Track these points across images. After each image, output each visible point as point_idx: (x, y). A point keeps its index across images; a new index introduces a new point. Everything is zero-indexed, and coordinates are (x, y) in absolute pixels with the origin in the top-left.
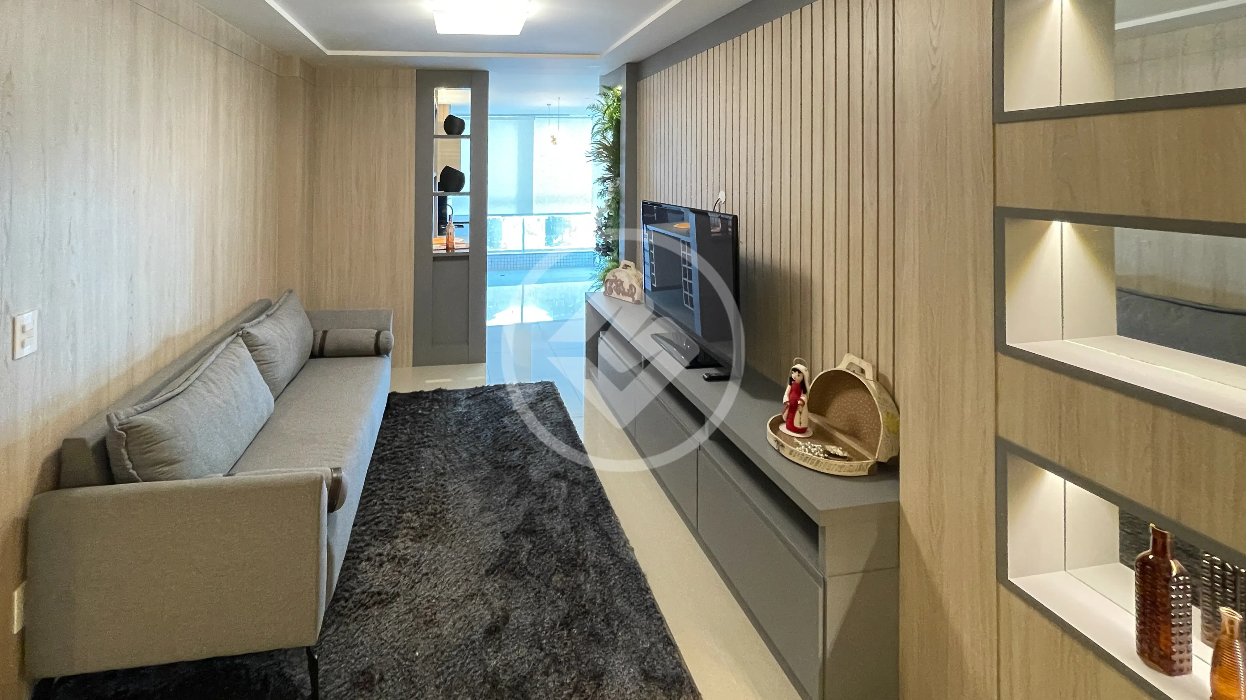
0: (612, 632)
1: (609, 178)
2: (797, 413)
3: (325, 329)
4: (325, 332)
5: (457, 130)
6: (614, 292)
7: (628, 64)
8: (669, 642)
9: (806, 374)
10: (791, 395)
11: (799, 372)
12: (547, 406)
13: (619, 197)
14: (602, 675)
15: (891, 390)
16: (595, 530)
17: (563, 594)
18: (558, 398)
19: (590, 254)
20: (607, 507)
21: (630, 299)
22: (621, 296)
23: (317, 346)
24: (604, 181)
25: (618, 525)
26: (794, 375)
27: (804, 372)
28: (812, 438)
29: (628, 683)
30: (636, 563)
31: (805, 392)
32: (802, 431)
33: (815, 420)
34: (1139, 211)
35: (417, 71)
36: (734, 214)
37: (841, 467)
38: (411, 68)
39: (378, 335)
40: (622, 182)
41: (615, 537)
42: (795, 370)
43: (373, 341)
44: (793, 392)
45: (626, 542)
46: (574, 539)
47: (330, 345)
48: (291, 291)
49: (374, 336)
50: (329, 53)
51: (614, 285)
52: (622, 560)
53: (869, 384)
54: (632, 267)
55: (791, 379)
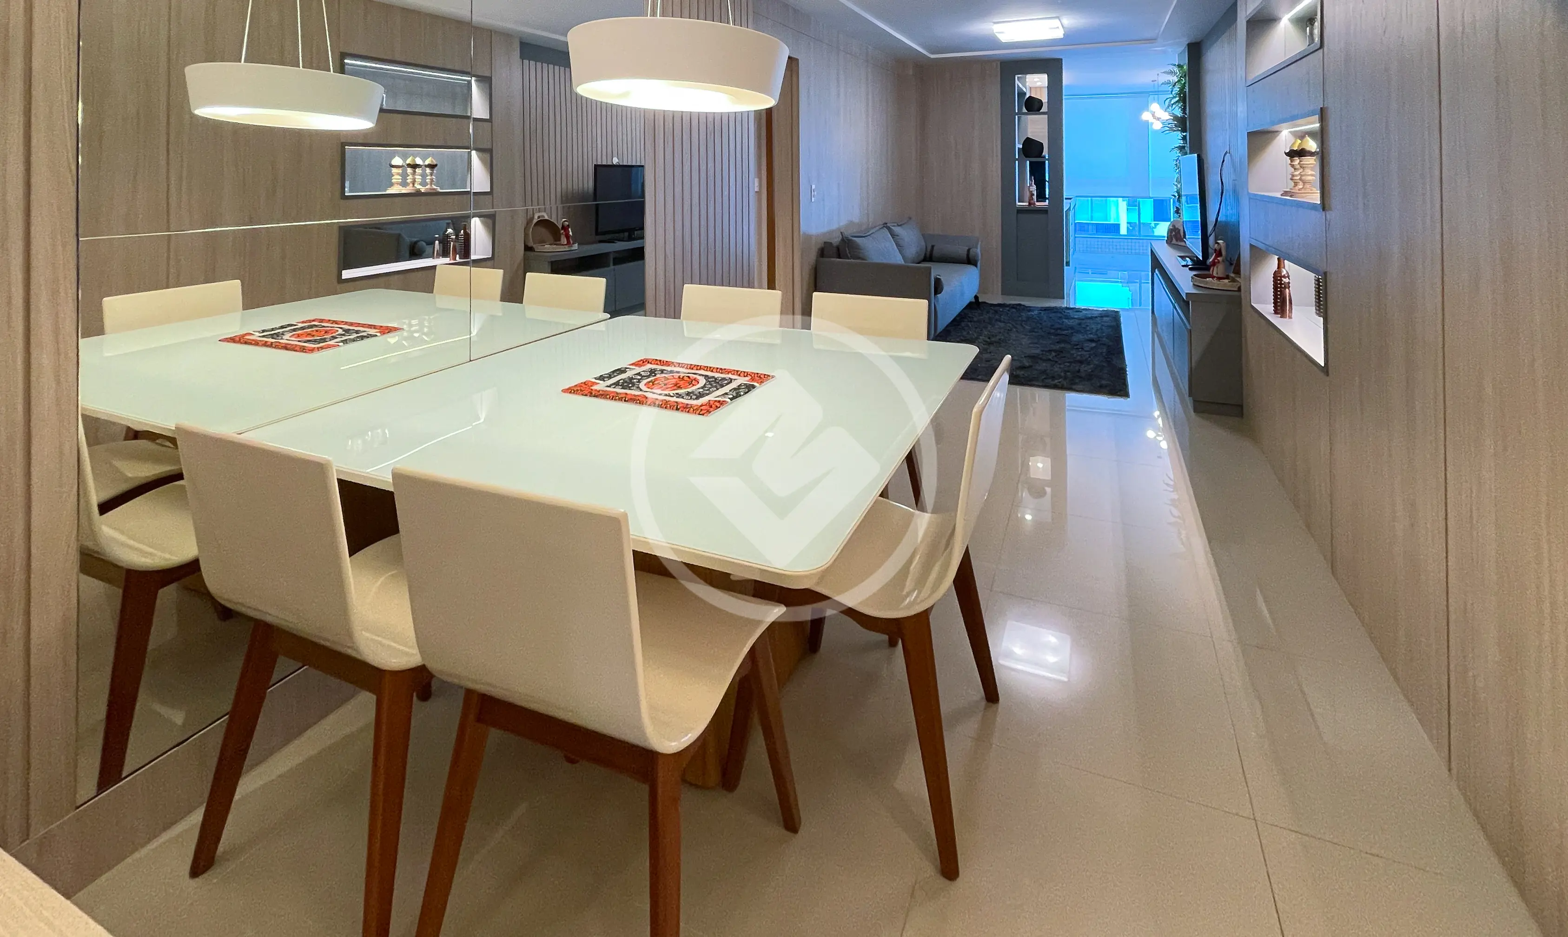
3: (933, 244)
4: (933, 247)
5: (1036, 107)
6: (1174, 240)
7: (1189, 45)
23: (928, 253)
35: (1001, 63)
38: (998, 61)
39: (969, 251)
43: (966, 253)
47: (936, 253)
48: (910, 218)
49: (966, 250)
50: (932, 56)
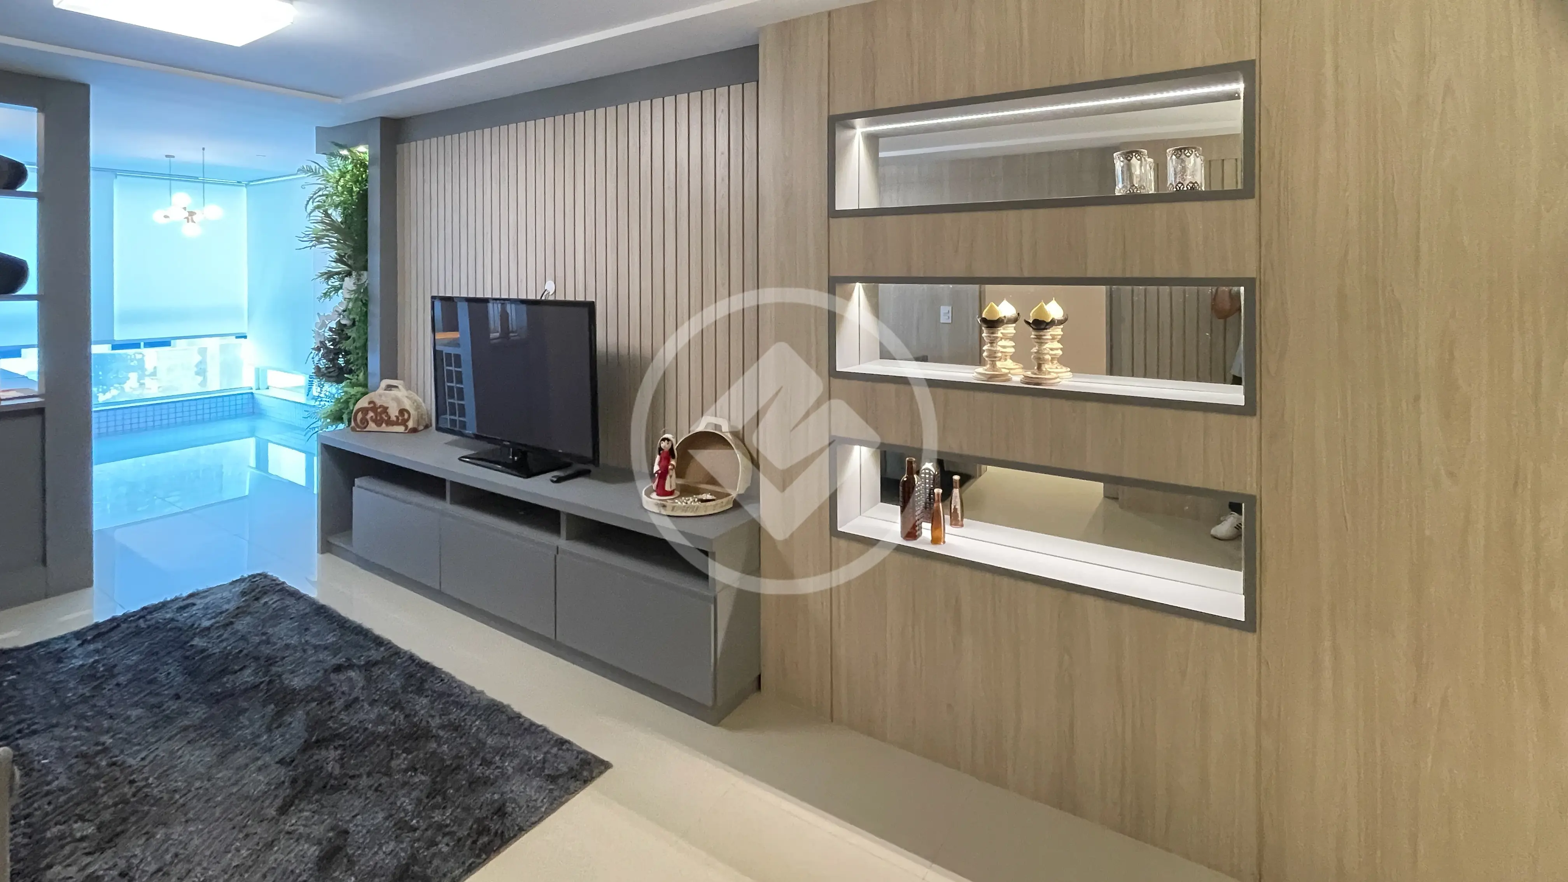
0: (498, 767)
1: (338, 273)
2: (668, 477)
6: (372, 424)
7: (383, 119)
8: (562, 743)
9: (674, 441)
10: (662, 464)
11: (668, 440)
12: (271, 603)
13: (367, 296)
14: (504, 805)
15: (741, 436)
16: (427, 696)
17: (415, 770)
18: (283, 587)
19: (246, 396)
20: (430, 670)
21: (401, 429)
22: (384, 427)
24: (328, 278)
25: (452, 678)
26: (664, 445)
27: (672, 439)
28: (680, 496)
29: (535, 795)
30: (493, 700)
31: (673, 457)
32: (671, 493)
33: (680, 481)
34: (903, 274)
36: (589, 299)
37: (715, 506)
40: (373, 277)
41: (457, 690)
42: (664, 440)
44: (663, 460)
45: (473, 691)
46: (402, 717)
51: (371, 414)
52: (475, 707)
53: (727, 436)
54: (400, 387)
55: (660, 449)
